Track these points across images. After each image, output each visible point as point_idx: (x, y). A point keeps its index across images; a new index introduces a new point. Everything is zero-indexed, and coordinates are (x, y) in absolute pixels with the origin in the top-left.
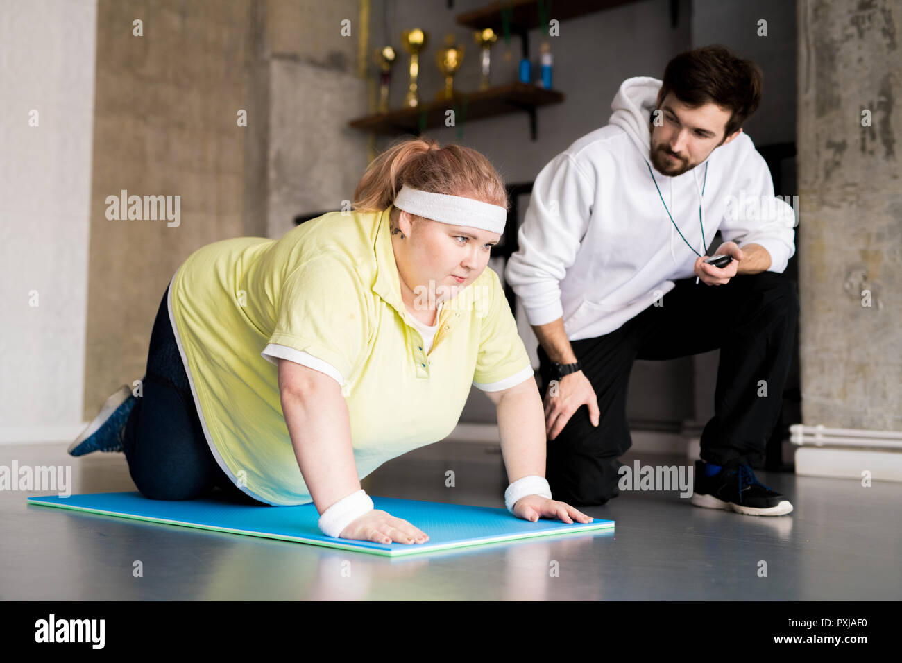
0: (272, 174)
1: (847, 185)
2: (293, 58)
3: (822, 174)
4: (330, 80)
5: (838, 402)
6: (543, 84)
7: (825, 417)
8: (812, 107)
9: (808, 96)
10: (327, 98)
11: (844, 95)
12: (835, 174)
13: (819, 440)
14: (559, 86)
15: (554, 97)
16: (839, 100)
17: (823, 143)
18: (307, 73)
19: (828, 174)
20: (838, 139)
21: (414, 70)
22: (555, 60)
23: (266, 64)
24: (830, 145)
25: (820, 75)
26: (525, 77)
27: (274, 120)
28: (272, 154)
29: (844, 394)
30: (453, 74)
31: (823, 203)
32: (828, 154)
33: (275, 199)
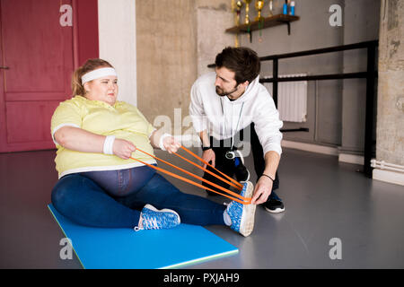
0: (199, 50)
1: (399, 61)
2: (207, 7)
3: (389, 56)
4: (220, 14)
5: (391, 152)
6: (291, 14)
7: (385, 158)
8: (386, 26)
9: (384, 21)
10: (218, 21)
11: (400, 21)
12: (394, 56)
13: (382, 167)
14: (297, 14)
15: (296, 18)
16: (397, 22)
17: (390, 42)
18: (211, 13)
19: (391, 55)
20: (396, 40)
21: (247, 9)
22: (296, 4)
23: (196, 11)
24: (393, 43)
25: (390, 11)
26: (285, 12)
27: (199, 31)
28: (198, 44)
29: (394, 150)
30: (260, 10)
31: (388, 68)
32: (392, 47)
33: (200, 59)
